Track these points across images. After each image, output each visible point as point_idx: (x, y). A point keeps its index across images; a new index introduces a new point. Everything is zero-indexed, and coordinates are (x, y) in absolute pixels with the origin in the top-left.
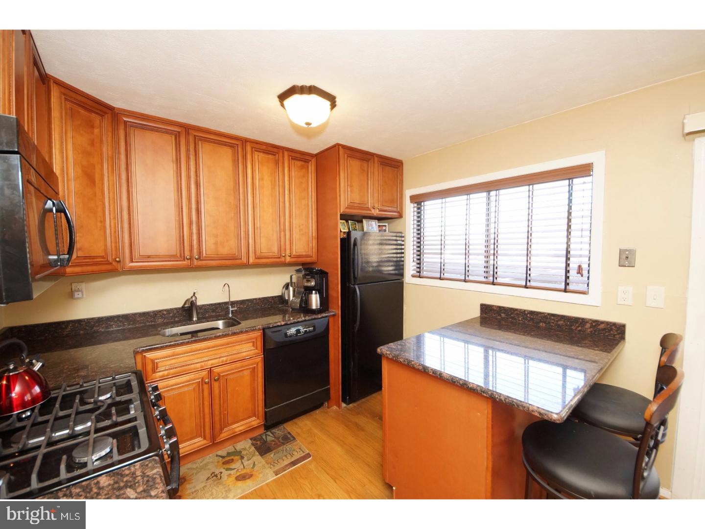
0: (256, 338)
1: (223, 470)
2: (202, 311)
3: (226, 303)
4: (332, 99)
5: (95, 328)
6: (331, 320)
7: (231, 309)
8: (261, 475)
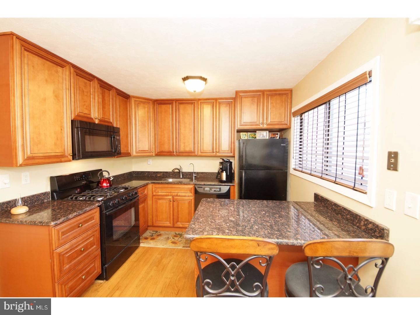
0: (191, 188)
1: (172, 238)
2: (185, 174)
3: (192, 172)
4: (205, 80)
5: (153, 175)
6: (232, 187)
7: (194, 175)
8: (179, 245)
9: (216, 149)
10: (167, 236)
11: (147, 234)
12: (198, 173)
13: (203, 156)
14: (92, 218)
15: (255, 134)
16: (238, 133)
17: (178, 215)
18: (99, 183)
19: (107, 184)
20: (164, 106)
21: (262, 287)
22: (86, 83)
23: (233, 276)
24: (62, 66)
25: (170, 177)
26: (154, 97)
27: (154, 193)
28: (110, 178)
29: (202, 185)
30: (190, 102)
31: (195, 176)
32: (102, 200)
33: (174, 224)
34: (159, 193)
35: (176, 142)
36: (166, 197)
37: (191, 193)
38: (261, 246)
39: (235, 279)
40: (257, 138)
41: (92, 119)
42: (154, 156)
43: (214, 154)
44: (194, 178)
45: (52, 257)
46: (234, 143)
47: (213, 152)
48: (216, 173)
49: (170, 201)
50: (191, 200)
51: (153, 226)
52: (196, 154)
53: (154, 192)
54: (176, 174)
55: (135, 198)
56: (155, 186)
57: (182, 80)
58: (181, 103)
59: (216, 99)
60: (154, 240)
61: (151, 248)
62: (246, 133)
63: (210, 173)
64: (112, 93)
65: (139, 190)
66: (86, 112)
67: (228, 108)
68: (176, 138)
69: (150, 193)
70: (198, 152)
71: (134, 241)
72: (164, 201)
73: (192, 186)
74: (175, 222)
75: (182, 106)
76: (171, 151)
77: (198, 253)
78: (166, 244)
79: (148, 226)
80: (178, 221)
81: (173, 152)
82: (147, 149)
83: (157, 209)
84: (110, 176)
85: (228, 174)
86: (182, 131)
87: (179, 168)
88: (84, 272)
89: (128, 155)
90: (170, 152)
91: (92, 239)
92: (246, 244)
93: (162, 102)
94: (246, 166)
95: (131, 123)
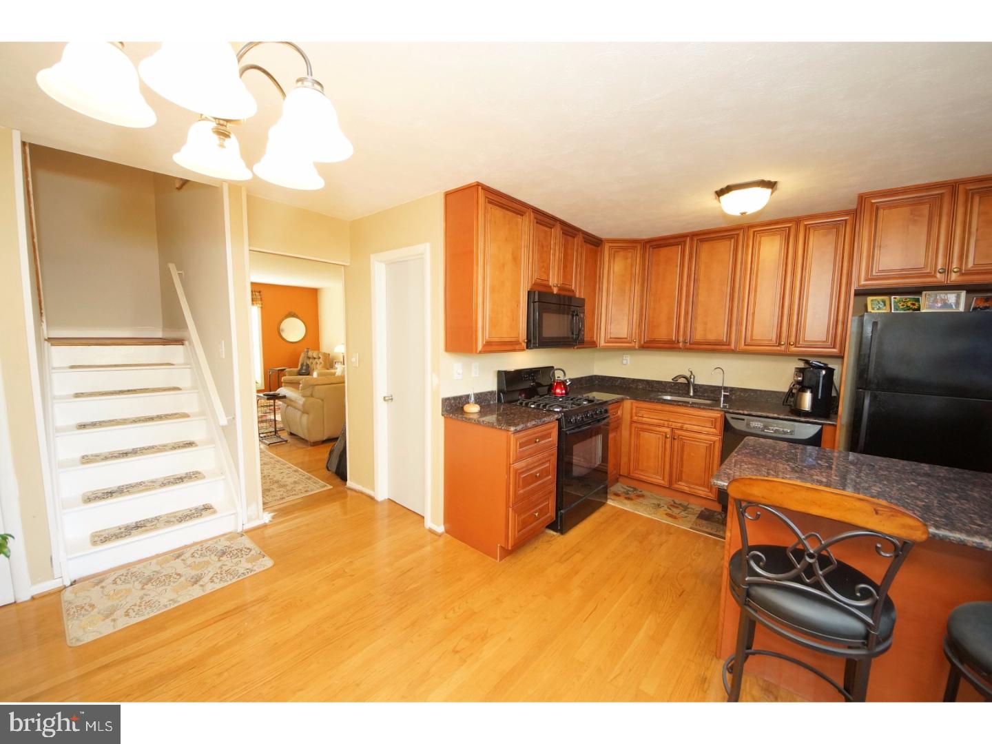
9: (788, 337)
10: (656, 502)
11: (618, 488)
12: (732, 390)
13: (751, 351)
14: (548, 436)
15: (918, 300)
16: (860, 298)
17: (682, 466)
18: (551, 388)
19: (562, 390)
20: (664, 252)
21: (878, 595)
22: (546, 232)
23: (811, 556)
24: (521, 214)
25: (666, 393)
26: (646, 236)
27: (635, 418)
28: (566, 381)
29: (744, 414)
30: (726, 234)
31: (724, 396)
32: (560, 412)
33: (670, 482)
34: (644, 419)
35: (686, 322)
36: (658, 429)
37: (715, 428)
38: (881, 515)
39: (815, 563)
40: (923, 310)
41: (550, 287)
42: (636, 349)
43: (783, 348)
44: (722, 399)
45: (508, 472)
46: (845, 323)
47: (780, 344)
48: (784, 393)
49: (666, 437)
50: (714, 442)
51: (629, 477)
52: (733, 346)
53: (634, 415)
54: (682, 387)
55: (604, 419)
56: (636, 404)
57: (713, 196)
58: (702, 241)
59: (797, 221)
60: (632, 502)
61: (626, 511)
62: (885, 298)
63: (765, 391)
64: (578, 240)
65: (610, 407)
66: (544, 277)
67: (832, 238)
68: (687, 313)
69: (627, 418)
70: (737, 341)
71: (597, 493)
72: (654, 435)
73: (716, 414)
74: (674, 479)
75: (705, 247)
76: (674, 339)
77: (742, 502)
78: (654, 513)
79: (620, 475)
80: (680, 479)
81: (678, 342)
82: (626, 336)
83: (638, 448)
84: (567, 378)
85: (819, 398)
86: (702, 297)
87: (688, 374)
88: (537, 508)
89: (593, 345)
90: (671, 342)
91: (547, 465)
92: (846, 503)
93: (662, 242)
94: (876, 381)
95: (601, 289)
